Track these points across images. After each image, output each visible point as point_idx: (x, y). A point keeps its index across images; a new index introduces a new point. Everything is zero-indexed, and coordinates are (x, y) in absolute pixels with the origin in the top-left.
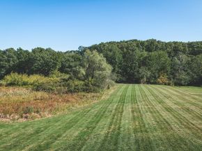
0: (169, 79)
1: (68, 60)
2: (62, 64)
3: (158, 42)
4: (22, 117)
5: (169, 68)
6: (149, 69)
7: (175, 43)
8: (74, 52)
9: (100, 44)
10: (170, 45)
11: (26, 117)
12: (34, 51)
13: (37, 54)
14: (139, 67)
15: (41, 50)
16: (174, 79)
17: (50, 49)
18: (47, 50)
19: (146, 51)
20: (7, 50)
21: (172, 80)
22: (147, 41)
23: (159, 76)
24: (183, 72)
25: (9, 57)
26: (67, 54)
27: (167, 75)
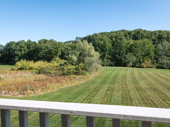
0: (153, 63)
1: (67, 49)
2: (62, 52)
3: (144, 31)
4: (21, 94)
5: (153, 54)
6: (135, 55)
7: (160, 32)
8: (72, 42)
9: (93, 35)
10: (155, 34)
11: (24, 94)
12: (40, 42)
13: (42, 45)
14: (126, 53)
15: (45, 41)
16: (157, 63)
17: (52, 40)
18: (50, 41)
19: (133, 39)
20: (19, 42)
21: (155, 64)
22: (134, 31)
23: (144, 61)
24: (165, 57)
25: (21, 47)
26: (66, 44)
27: (151, 60)
